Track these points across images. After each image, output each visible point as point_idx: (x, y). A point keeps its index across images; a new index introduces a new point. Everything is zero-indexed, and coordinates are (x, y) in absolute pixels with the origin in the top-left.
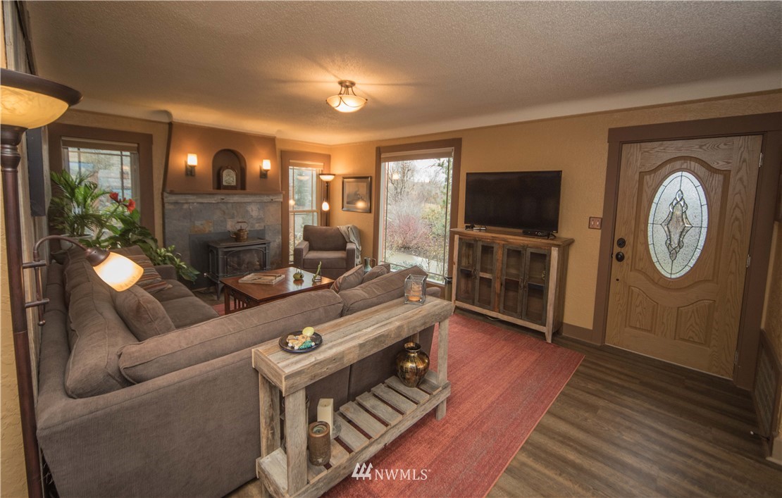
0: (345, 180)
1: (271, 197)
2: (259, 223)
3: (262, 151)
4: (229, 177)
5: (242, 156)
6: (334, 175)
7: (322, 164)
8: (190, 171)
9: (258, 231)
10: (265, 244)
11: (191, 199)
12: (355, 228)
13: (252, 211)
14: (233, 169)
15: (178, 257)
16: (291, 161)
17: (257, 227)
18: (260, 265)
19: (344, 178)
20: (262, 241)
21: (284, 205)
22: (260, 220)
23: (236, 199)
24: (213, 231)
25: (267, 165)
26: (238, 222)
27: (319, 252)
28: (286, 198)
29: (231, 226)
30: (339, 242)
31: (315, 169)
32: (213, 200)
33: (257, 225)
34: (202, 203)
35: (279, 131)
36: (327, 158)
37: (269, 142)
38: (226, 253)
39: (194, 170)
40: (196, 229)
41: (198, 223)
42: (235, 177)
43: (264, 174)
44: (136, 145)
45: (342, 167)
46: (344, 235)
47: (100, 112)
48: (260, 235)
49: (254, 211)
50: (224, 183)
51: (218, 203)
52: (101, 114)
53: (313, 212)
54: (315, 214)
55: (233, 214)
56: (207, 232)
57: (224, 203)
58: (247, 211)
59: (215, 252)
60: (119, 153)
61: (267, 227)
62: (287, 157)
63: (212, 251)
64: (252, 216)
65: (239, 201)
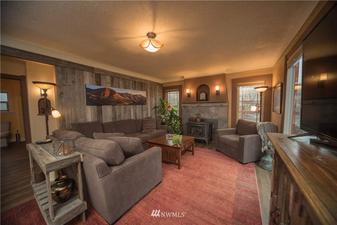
1: (221, 104)
4: (203, 96)
5: (208, 87)
7: (264, 81)
8: (189, 95)
9: (215, 120)
11: (189, 105)
13: (212, 110)
14: (204, 92)
16: (238, 84)
19: (274, 88)
22: (216, 115)
23: (204, 105)
29: (202, 116)
32: (196, 105)
33: (214, 117)
34: (192, 107)
35: (227, 70)
36: (269, 77)
37: (222, 77)
40: (191, 116)
41: (191, 114)
42: (205, 96)
43: (218, 93)
44: (178, 89)
48: (216, 122)
50: (201, 99)
51: (198, 107)
55: (204, 111)
56: (194, 118)
57: (200, 106)
58: (210, 110)
60: (177, 92)
61: (219, 118)
64: (212, 113)
65: (206, 106)
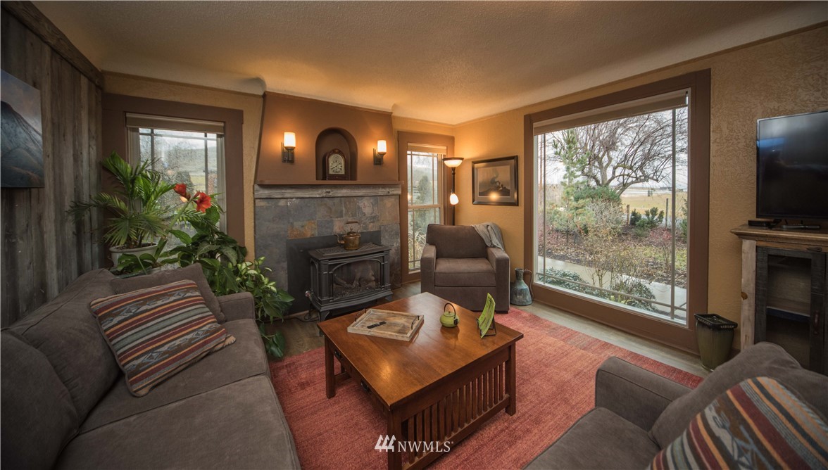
0: (476, 165)
1: (388, 190)
2: (373, 222)
3: (376, 131)
4: (336, 164)
5: (353, 138)
6: (462, 159)
7: (445, 148)
8: (288, 156)
9: (372, 234)
10: (382, 252)
11: (289, 192)
12: (496, 226)
14: (340, 153)
15: (266, 273)
16: (409, 144)
17: (372, 227)
18: (376, 281)
19: (474, 163)
20: (377, 248)
21: (402, 199)
22: (374, 219)
23: (344, 192)
24: (317, 235)
25: (382, 146)
26: (348, 223)
27: (451, 260)
28: (405, 191)
29: (338, 227)
30: (475, 246)
31: (436, 154)
32: (317, 194)
33: (371, 225)
34: (303, 198)
35: (395, 106)
36: (450, 141)
37: (384, 119)
38: (331, 266)
39: (293, 154)
40: (296, 233)
41: (297, 224)
42: (343, 163)
43: (378, 159)
44: (222, 124)
45: (469, 149)
46: (484, 237)
47: (177, 81)
48: (374, 238)
49: (366, 207)
50: (331, 172)
51: (322, 197)
52: (178, 84)
53: (434, 207)
54: (437, 209)
55: (342, 212)
56: (309, 236)
57: (330, 197)
58: (359, 208)
59: (317, 265)
60: (202, 135)
61: (382, 228)
62: (405, 140)
63: (313, 263)
64: (364, 214)
65: (348, 195)
